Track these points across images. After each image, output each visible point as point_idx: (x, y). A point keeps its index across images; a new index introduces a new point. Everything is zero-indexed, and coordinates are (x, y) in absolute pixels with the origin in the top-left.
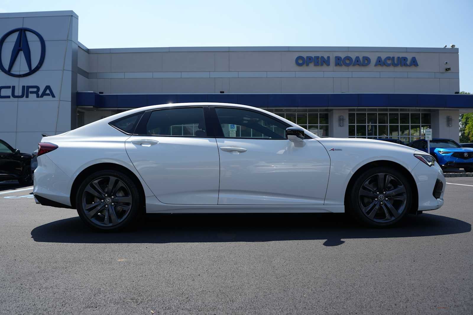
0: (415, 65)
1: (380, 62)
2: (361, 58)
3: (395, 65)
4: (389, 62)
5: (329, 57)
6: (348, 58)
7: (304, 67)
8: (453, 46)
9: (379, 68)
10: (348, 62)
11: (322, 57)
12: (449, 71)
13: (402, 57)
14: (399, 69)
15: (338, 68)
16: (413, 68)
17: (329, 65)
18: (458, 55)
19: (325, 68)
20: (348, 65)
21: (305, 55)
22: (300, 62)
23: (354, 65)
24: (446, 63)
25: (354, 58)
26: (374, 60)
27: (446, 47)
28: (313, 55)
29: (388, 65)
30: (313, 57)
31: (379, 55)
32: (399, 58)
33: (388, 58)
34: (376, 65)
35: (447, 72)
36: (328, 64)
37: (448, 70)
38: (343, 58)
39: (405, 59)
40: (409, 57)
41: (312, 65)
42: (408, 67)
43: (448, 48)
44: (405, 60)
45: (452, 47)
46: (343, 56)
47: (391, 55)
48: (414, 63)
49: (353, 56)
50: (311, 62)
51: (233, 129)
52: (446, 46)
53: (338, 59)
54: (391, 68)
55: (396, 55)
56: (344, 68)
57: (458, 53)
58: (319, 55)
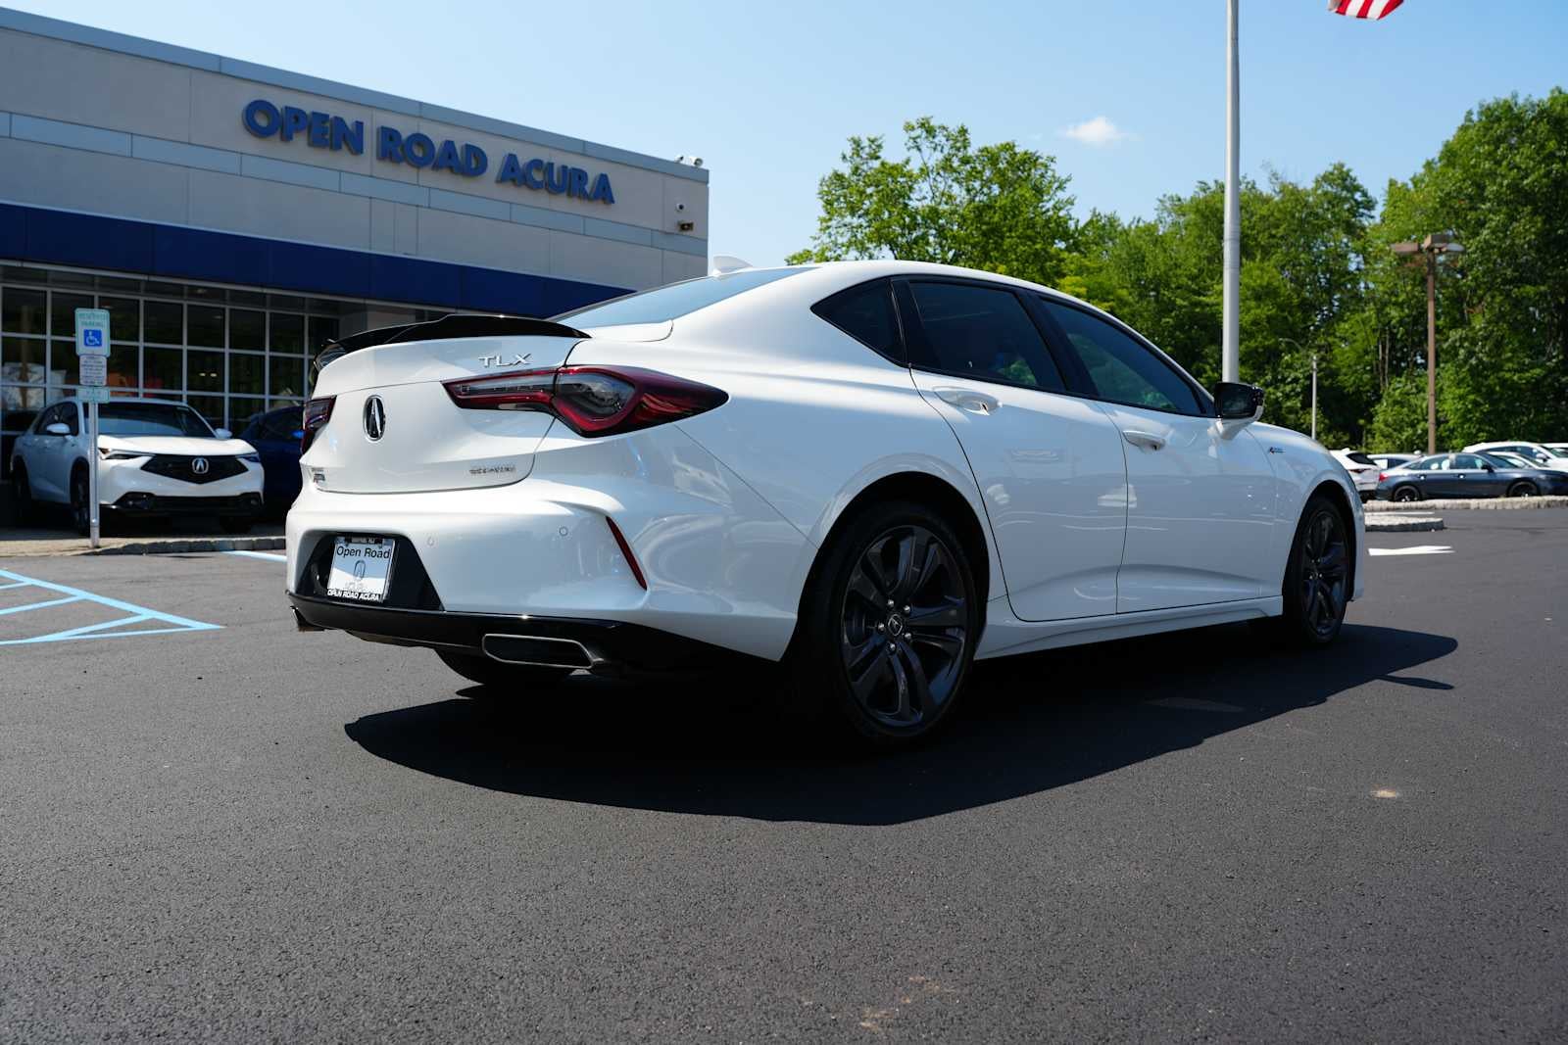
0: (604, 199)
1: (514, 173)
2: (458, 146)
3: (553, 188)
4: (538, 176)
5: (359, 125)
6: (420, 140)
7: (273, 146)
8: (698, 161)
9: (511, 193)
10: (418, 152)
11: (339, 121)
12: (688, 233)
13: (574, 169)
14: (562, 203)
15: (386, 169)
16: (597, 210)
17: (362, 152)
18: (707, 190)
19: (343, 159)
20: (418, 163)
21: (280, 101)
22: (262, 121)
23: (437, 167)
24: (681, 207)
25: (438, 143)
26: (495, 164)
27: (683, 162)
28: (308, 105)
29: (535, 186)
30: (308, 112)
31: (512, 148)
32: (564, 168)
33: (536, 164)
34: (502, 179)
35: (685, 233)
36: (357, 149)
37: (685, 227)
38: (404, 136)
39: (581, 176)
40: (593, 170)
41: (300, 140)
42: (586, 202)
43: (685, 166)
44: (580, 178)
45: (695, 163)
46: (405, 128)
47: (545, 156)
48: (603, 192)
49: (438, 135)
50: (298, 130)
51: (96, 350)
52: (682, 158)
53: (388, 136)
54: (542, 199)
55: (559, 160)
56: (405, 172)
57: (707, 182)
58: (331, 109)
